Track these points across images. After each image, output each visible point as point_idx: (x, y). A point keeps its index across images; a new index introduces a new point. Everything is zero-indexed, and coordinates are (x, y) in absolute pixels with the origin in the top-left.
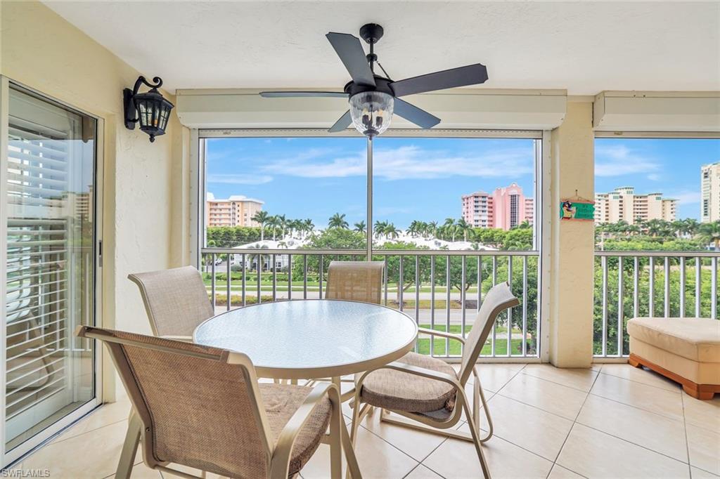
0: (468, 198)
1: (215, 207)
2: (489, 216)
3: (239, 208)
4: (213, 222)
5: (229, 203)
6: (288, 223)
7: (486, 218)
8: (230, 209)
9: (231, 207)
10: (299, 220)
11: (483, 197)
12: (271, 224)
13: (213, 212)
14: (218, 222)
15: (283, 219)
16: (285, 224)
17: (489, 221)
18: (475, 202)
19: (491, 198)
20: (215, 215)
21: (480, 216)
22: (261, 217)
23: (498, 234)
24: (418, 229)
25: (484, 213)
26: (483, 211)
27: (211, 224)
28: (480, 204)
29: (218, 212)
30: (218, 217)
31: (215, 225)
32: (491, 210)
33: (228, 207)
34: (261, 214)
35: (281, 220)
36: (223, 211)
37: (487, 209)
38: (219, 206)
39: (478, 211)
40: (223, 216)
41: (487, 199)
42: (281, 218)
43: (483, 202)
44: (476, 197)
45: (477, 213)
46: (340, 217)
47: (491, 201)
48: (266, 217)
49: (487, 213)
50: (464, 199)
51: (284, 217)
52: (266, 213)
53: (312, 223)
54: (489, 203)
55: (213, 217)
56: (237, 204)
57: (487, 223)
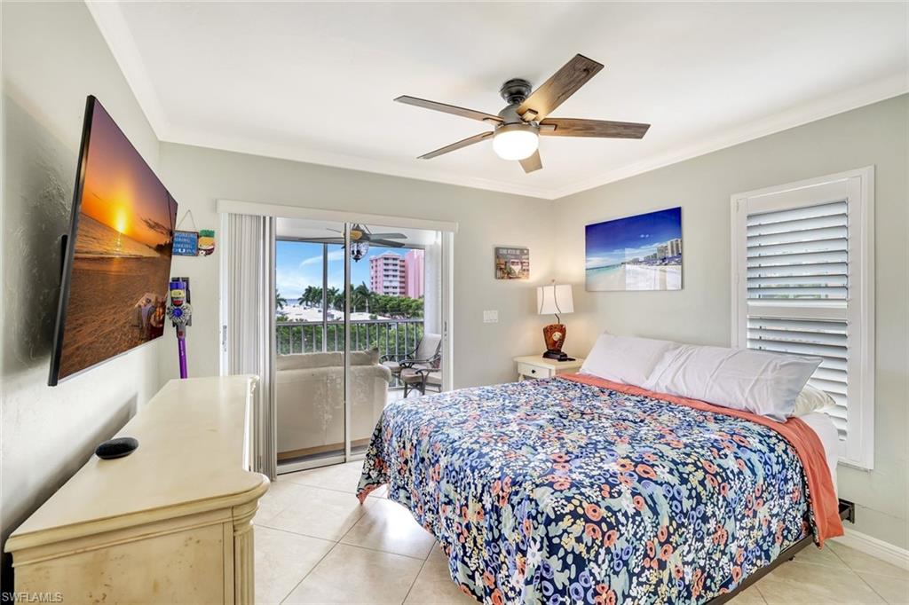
0: (376, 260)
2: (401, 282)
7: (397, 284)
11: (394, 259)
17: (401, 288)
18: (385, 264)
19: (404, 261)
21: (391, 281)
23: (405, 303)
24: (313, 298)
25: (395, 279)
26: (394, 276)
28: (391, 267)
32: (403, 274)
37: (398, 273)
39: (388, 276)
41: (398, 262)
43: (394, 265)
44: (386, 259)
45: (386, 279)
47: (402, 264)
49: (398, 279)
50: (372, 261)
54: (401, 266)
57: (398, 290)
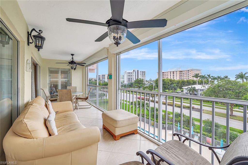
1: (181, 73)
3: (191, 73)
4: (181, 78)
5: (187, 71)
6: (212, 78)
8: (187, 73)
9: (187, 72)
10: (219, 76)
12: (202, 78)
13: (181, 74)
14: (183, 78)
15: (209, 76)
16: (210, 78)
20: (182, 75)
22: (197, 76)
27: (180, 79)
29: (182, 74)
30: (183, 76)
31: (182, 79)
33: (186, 72)
34: (196, 74)
35: (208, 76)
36: (184, 74)
38: (183, 72)
40: (184, 76)
42: (208, 75)
46: (243, 74)
48: (199, 75)
51: (209, 75)
52: (198, 74)
53: (228, 77)
55: (181, 76)
56: (190, 71)
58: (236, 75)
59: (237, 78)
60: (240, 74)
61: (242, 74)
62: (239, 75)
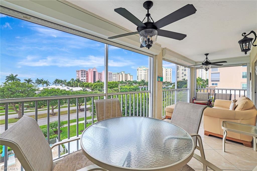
58: (6, 77)
59: (7, 80)
60: (10, 75)
61: (13, 76)
62: (10, 77)
